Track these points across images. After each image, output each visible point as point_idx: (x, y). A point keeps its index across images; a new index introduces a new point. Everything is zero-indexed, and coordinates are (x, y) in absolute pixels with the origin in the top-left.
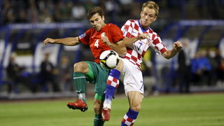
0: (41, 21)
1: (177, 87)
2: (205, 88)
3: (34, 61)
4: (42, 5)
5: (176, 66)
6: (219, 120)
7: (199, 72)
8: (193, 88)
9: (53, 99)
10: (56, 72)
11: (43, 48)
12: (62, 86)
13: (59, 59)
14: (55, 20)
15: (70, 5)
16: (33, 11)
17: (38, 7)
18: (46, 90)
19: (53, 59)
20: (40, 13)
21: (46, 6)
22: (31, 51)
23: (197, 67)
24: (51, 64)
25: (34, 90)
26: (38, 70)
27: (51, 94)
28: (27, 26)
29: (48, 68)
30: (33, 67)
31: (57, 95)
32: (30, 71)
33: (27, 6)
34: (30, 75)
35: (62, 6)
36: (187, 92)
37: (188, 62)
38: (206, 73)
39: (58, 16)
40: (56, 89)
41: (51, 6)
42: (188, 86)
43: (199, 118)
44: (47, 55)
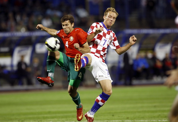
0: (17, 30)
1: (123, 81)
2: (144, 81)
3: (12, 61)
4: (18, 18)
5: (122, 65)
6: (155, 107)
7: (139, 69)
8: (135, 82)
9: (27, 90)
10: (29, 70)
11: (19, 52)
12: (34, 80)
13: (32, 59)
14: (29, 29)
15: (40, 18)
16: (11, 23)
17: (15, 20)
18: (22, 84)
19: (27, 60)
20: (17, 24)
21: (21, 19)
22: (10, 54)
23: (138, 65)
24: (25, 64)
25: (12, 84)
26: (15, 68)
27: (25, 87)
28: (7, 35)
29: (23, 67)
30: (12, 66)
31: (30, 87)
32: (9, 69)
33: (7, 19)
34: (9, 72)
35: (34, 19)
36: (131, 85)
37: (131, 62)
38: (145, 70)
39: (31, 26)
40: (30, 83)
41: (25, 18)
42: (131, 80)
43: (139, 105)
44: (23, 57)
